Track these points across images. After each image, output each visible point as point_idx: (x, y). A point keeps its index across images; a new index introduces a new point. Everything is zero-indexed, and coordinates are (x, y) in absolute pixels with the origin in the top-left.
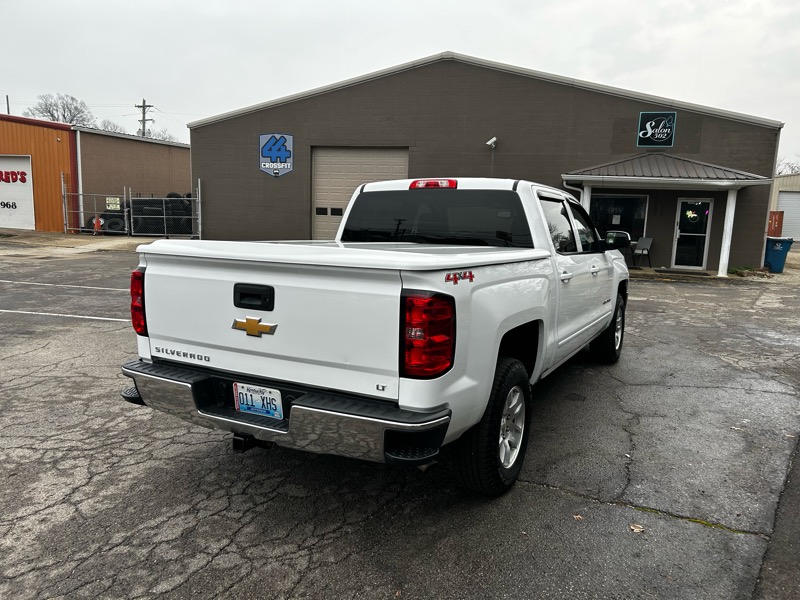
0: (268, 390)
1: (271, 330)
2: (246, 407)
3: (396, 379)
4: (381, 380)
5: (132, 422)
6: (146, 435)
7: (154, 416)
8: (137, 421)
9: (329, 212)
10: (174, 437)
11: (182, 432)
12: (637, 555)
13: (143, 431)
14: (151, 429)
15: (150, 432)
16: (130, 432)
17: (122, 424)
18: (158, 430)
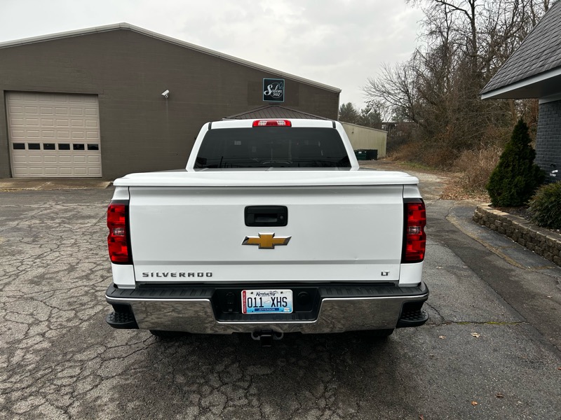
0: (279, 291)
1: (285, 242)
2: (253, 309)
3: (398, 265)
4: (385, 268)
5: (36, 352)
6: (69, 361)
7: (52, 342)
8: (41, 350)
9: (27, 146)
10: (99, 355)
11: (101, 350)
12: (495, 350)
13: (59, 358)
14: (65, 354)
15: (68, 357)
16: (47, 361)
17: (28, 356)
18: (74, 353)
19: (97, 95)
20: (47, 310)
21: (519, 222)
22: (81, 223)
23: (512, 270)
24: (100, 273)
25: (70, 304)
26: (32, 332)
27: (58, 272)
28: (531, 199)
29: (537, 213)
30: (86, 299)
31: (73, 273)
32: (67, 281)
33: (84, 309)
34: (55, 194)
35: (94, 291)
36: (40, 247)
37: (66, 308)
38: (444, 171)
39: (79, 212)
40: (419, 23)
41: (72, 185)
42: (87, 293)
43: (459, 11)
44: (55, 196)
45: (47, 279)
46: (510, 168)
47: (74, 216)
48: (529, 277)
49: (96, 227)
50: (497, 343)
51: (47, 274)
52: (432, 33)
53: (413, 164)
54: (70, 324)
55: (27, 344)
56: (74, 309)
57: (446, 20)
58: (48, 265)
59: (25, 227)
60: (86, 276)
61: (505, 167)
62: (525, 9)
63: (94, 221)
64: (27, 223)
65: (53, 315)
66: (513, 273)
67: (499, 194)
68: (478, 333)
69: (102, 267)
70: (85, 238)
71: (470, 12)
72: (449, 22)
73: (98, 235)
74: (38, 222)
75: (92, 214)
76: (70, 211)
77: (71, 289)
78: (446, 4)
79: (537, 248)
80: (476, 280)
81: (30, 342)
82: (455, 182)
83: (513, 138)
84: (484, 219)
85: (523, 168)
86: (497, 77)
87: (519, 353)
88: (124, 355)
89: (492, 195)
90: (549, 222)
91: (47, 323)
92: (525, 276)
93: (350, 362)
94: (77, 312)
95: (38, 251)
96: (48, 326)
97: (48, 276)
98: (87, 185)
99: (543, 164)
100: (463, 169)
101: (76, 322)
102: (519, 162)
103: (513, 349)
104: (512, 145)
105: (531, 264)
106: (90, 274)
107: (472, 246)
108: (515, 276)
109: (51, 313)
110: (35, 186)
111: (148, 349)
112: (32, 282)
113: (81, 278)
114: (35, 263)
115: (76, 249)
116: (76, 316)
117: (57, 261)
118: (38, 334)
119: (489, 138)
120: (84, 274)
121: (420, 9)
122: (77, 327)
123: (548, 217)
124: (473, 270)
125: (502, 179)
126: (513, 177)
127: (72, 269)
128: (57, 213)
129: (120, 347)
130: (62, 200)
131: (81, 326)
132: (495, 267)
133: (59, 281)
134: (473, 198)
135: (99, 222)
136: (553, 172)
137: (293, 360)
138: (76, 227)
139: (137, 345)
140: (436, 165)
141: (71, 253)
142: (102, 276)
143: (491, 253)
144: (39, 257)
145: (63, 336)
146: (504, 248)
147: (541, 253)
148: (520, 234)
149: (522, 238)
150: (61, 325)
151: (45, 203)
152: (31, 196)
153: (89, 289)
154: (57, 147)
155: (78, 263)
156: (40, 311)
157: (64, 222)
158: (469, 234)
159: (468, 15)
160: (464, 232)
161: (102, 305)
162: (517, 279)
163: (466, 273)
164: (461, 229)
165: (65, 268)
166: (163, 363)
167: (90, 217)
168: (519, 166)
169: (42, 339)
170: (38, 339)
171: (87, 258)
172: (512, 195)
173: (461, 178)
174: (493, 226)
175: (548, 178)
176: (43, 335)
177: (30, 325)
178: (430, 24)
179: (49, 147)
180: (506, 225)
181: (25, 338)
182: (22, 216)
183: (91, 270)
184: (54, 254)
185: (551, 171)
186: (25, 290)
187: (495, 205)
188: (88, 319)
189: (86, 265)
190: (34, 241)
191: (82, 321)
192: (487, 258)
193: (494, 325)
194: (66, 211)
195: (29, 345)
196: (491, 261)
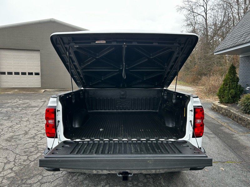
5: (8, 178)
6: (24, 184)
7: (16, 173)
8: (10, 178)
9: (6, 73)
10: (39, 181)
11: (40, 177)
12: (233, 177)
13: (19, 182)
14: (22, 180)
15: (24, 182)
16: (13, 184)
17: (4, 181)
18: (27, 179)
19: (39, 50)
20: (14, 155)
21: (234, 110)
22: (31, 110)
23: (233, 134)
24: (39, 135)
25: (25, 152)
26: (6, 168)
27: (19, 135)
28: (239, 100)
29: (243, 107)
30: (33, 149)
31: (26, 136)
32: (24, 140)
33: (32, 155)
34: (19, 95)
35: (37, 145)
36: (11, 122)
37: (23, 154)
38: (194, 85)
39: (30, 104)
40: (183, 20)
41: (27, 91)
42: (33, 146)
43: (200, 16)
44: (19, 97)
45: (14, 138)
46: (228, 86)
47: (28, 106)
48: (242, 138)
49: (38, 112)
50: (233, 173)
51: (14, 136)
52: (188, 25)
53: (180, 82)
54: (25, 163)
55: (4, 174)
56: (27, 155)
57: (194, 19)
58: (15, 131)
59: (5, 112)
60: (33, 137)
61: (226, 85)
62: (229, 15)
63: (37, 109)
64: (5, 110)
65: (17, 158)
66: (234, 136)
67: (223, 98)
68: (224, 168)
69: (40, 132)
70: (33, 117)
71: (205, 16)
72: (195, 20)
73: (39, 116)
74: (11, 109)
75: (36, 105)
76: (26, 104)
77: (26, 144)
78: (194, 12)
79: (243, 123)
80: (217, 139)
81: (5, 173)
82: (200, 91)
83: (229, 72)
84: (217, 109)
85: (234, 86)
86: (221, 45)
87: (244, 179)
88: (52, 181)
89: (220, 98)
90: (248, 111)
91: (14, 162)
92: (240, 137)
93: (164, 184)
94: (28, 156)
95: (10, 124)
96: (14, 164)
97: (15, 137)
98: (34, 91)
99: (242, 84)
100: (203, 85)
101: (28, 162)
102: (232, 83)
103: (241, 176)
104: (229, 75)
105: (242, 131)
106: (35, 136)
107: (213, 122)
108: (235, 137)
109: (16, 157)
110: (10, 91)
111: (64, 177)
112: (7, 140)
113: (30, 138)
114: (8, 130)
115: (28, 123)
116: (28, 159)
117: (19, 129)
118: (9, 169)
119: (214, 71)
120: (32, 136)
121: (183, 14)
122: (28, 165)
123: (247, 109)
124: (215, 134)
125: (224, 91)
126: (229, 90)
127: (26, 133)
128: (20, 105)
129: (49, 176)
130: (22, 98)
131: (30, 164)
132: (225, 133)
133: (20, 140)
134: (209, 98)
135: (39, 109)
136: (247, 88)
137: (136, 183)
138: (29, 112)
139: (58, 175)
140: (191, 83)
141: (26, 125)
142: (41, 137)
143: (222, 126)
144: (10, 127)
145: (21, 170)
146: (228, 123)
147: (246, 126)
148: (234, 117)
149: (236, 118)
150: (20, 163)
151: (14, 100)
152: (8, 96)
153: (34, 144)
154: (20, 73)
155: (29, 130)
156: (10, 156)
157: (23, 109)
158: (210, 116)
159: (204, 17)
160: (208, 115)
161: (41, 152)
162: (236, 139)
163: (212, 136)
164: (206, 114)
165: (23, 133)
166: (71, 185)
167: (35, 107)
168: (232, 85)
169: (11, 171)
170: (9, 171)
171: (34, 128)
172: (229, 98)
173: (203, 89)
174: (221, 112)
175: (245, 90)
176: (11, 169)
177: (5, 164)
178: (187, 21)
179: (17, 73)
180: (227, 112)
181: (3, 171)
182: (3, 106)
183: (35, 134)
184: (18, 125)
185: (246, 88)
186: (3, 144)
187: (221, 102)
188: (34, 161)
189: (33, 131)
190: (8, 119)
191: (31, 161)
192: (220, 128)
193: (230, 164)
194: (24, 104)
195: (4, 175)
196: (223, 130)
